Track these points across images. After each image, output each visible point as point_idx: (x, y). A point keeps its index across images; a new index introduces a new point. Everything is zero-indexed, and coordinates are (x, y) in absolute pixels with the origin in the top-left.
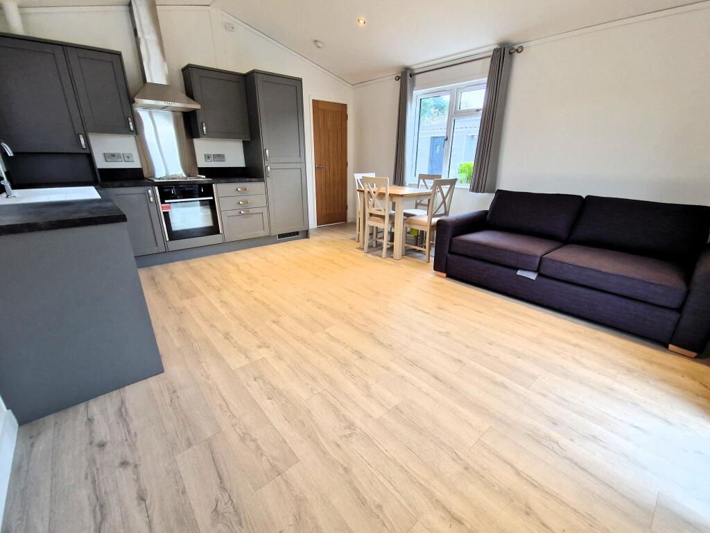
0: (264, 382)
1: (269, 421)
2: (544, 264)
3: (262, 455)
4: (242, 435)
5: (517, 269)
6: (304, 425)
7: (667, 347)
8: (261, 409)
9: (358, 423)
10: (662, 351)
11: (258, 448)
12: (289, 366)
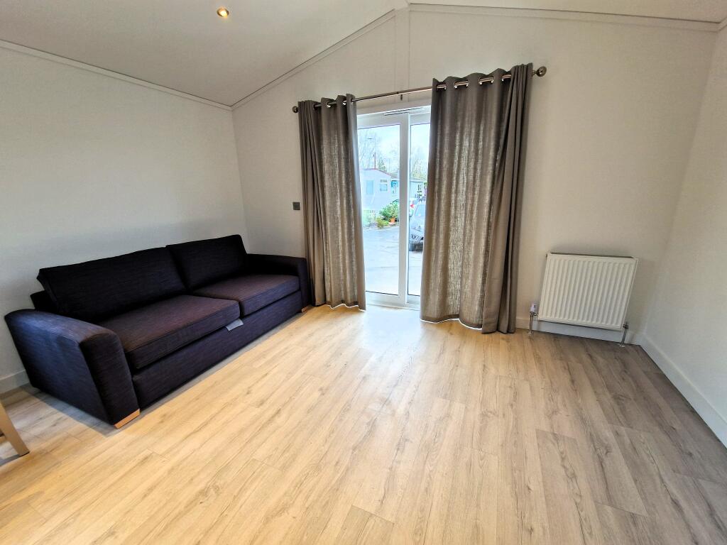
0: (522, 517)
1: (542, 469)
2: (246, 305)
3: (562, 453)
4: (574, 480)
5: (224, 327)
6: (515, 442)
7: (300, 312)
8: (544, 486)
9: (478, 412)
10: (300, 317)
11: (563, 459)
12: (478, 506)
